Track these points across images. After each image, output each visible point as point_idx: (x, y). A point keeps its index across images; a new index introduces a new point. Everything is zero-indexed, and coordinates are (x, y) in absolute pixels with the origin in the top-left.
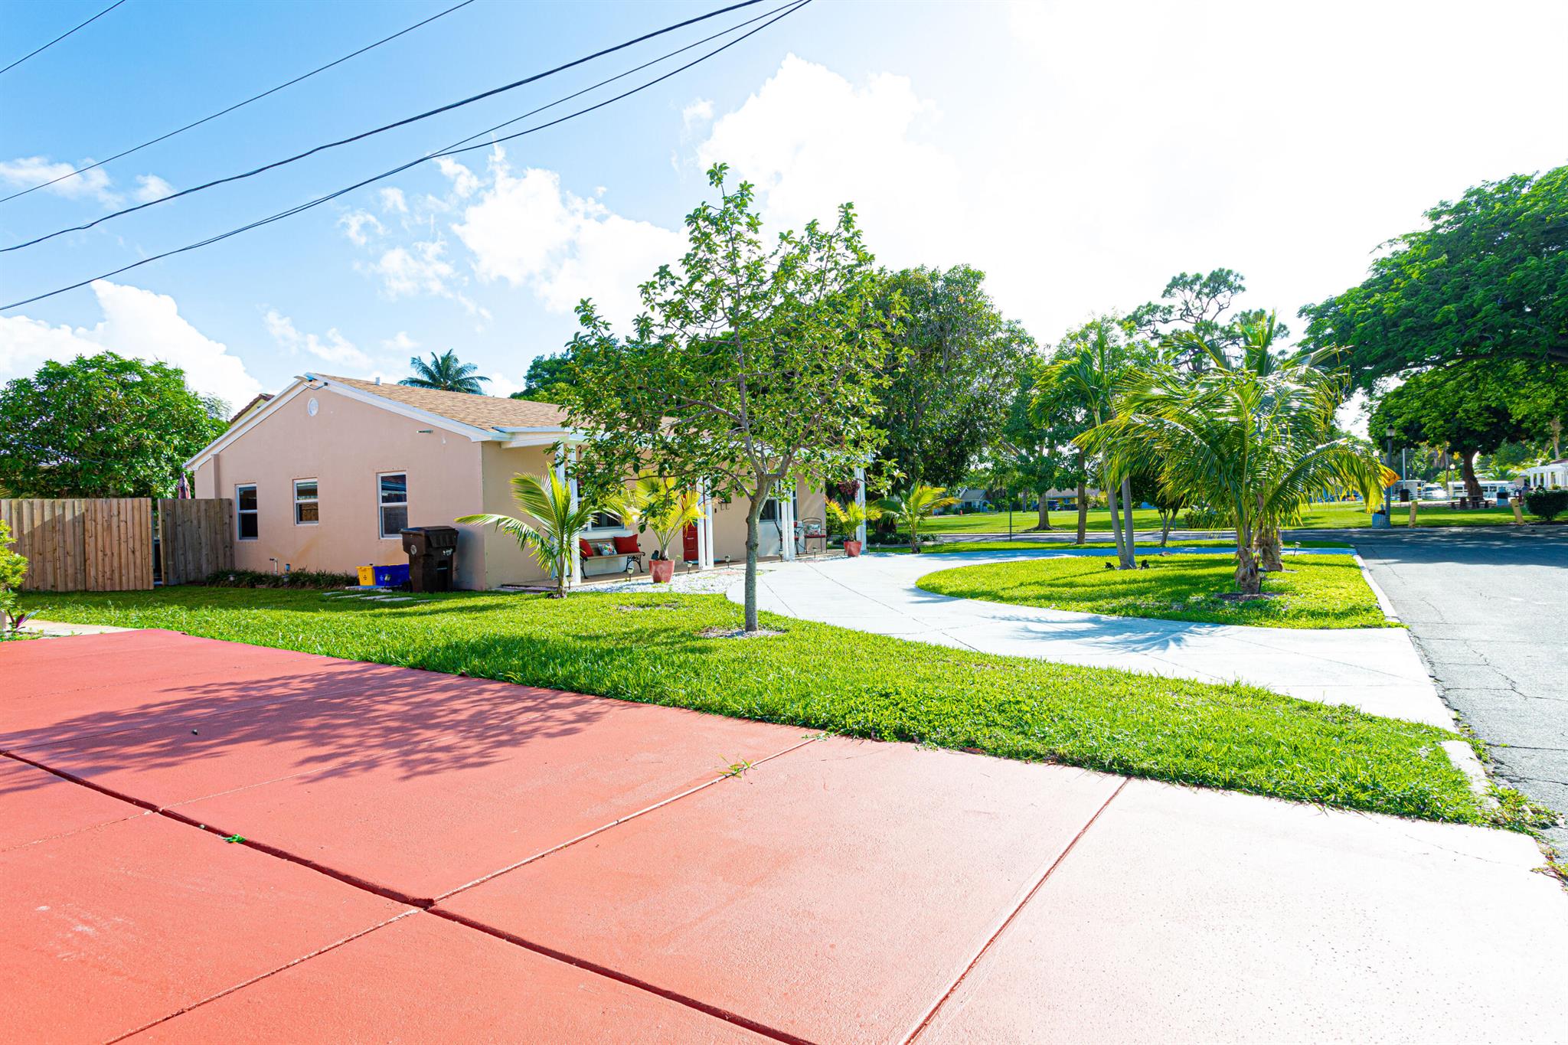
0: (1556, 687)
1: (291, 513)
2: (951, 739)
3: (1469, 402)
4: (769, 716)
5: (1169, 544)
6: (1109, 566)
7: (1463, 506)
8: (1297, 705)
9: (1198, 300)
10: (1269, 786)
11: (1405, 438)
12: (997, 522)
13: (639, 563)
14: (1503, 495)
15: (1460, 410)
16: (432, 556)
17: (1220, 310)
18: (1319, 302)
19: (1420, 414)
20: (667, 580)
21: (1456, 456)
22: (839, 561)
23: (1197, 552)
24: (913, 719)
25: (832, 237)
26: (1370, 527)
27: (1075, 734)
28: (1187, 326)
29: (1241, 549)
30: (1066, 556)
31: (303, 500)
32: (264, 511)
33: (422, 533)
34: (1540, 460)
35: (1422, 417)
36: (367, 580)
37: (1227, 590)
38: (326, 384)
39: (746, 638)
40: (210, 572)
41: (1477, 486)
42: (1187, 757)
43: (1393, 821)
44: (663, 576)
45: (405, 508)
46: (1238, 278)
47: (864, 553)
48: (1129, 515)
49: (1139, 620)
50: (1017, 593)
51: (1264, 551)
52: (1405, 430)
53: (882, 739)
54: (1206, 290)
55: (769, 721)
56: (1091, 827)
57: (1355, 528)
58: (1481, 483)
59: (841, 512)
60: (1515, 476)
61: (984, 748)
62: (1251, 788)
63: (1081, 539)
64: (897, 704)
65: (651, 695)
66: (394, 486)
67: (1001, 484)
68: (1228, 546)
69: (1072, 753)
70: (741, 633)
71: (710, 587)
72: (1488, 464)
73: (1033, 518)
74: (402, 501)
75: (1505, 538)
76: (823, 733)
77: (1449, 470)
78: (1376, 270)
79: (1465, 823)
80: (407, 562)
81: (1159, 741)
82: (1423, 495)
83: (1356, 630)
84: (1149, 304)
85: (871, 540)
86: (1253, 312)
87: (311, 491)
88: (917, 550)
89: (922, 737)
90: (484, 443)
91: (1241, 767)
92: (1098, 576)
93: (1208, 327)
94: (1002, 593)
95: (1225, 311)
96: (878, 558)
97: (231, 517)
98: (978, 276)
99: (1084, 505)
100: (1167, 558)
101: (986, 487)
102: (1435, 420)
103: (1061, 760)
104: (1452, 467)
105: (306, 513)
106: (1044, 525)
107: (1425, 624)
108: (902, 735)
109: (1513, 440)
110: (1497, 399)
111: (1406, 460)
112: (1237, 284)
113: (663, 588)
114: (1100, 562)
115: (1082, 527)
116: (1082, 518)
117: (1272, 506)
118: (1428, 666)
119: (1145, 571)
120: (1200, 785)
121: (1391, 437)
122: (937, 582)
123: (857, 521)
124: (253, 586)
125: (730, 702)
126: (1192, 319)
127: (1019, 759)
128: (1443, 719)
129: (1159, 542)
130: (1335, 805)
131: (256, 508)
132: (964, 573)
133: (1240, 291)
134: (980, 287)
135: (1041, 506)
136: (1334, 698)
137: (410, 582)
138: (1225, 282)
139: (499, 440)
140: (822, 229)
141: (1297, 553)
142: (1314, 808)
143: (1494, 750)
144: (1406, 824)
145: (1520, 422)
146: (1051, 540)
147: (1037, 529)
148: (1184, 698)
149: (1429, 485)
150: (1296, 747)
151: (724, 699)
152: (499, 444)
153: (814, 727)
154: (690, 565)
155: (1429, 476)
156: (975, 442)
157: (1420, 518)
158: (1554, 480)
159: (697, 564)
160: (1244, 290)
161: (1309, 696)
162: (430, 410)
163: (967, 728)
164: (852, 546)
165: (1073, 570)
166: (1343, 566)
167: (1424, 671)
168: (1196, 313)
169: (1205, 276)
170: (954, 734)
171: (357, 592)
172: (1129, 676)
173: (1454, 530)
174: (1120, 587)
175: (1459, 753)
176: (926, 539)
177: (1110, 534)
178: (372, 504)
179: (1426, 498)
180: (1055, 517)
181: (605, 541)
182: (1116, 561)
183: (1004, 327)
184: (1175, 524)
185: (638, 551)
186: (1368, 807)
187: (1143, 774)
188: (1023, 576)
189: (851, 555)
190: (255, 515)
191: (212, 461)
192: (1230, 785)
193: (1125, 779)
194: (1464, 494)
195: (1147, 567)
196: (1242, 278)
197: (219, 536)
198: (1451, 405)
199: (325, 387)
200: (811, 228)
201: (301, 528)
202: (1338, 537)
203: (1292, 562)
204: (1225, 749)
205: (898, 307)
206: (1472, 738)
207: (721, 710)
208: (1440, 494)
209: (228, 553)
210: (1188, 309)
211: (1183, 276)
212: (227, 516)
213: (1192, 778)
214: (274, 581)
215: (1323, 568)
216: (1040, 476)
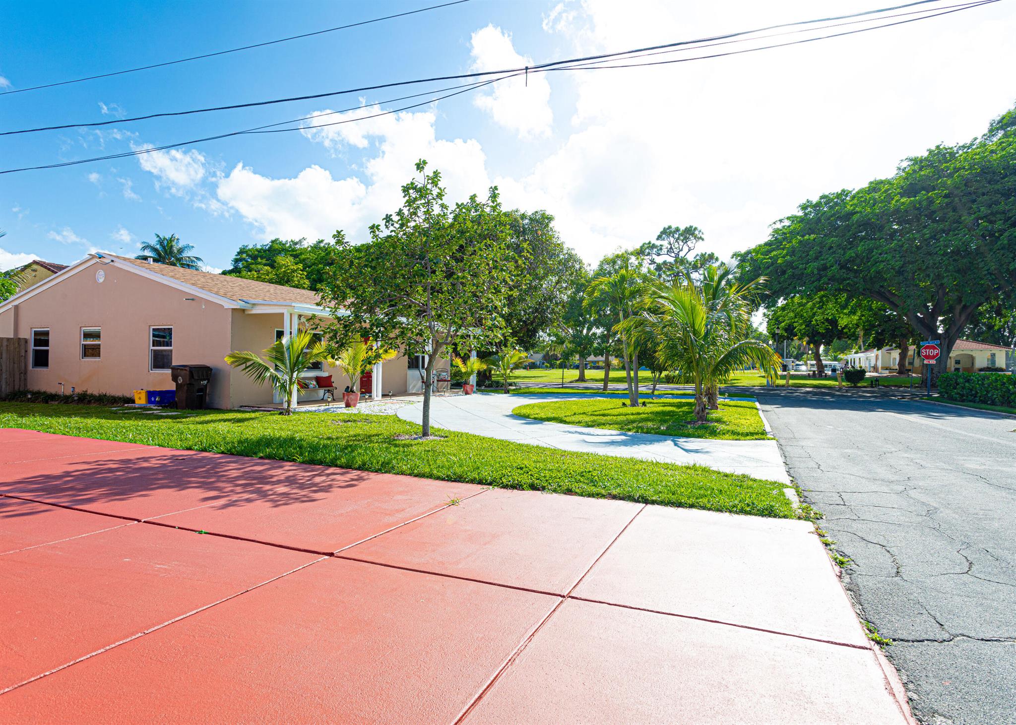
0: (837, 467)
1: (78, 351)
2: (559, 489)
3: (819, 315)
4: (459, 479)
5: (656, 393)
6: (624, 404)
7: (814, 376)
8: (722, 474)
9: (677, 243)
10: (709, 506)
11: (786, 334)
12: (554, 375)
13: (333, 394)
14: (834, 370)
15: (813, 320)
16: (193, 385)
17: (689, 250)
18: (743, 250)
19: (793, 321)
20: (355, 406)
21: (812, 346)
22: (459, 397)
23: (673, 398)
24: (538, 479)
25: (484, 205)
26: (765, 386)
27: (620, 486)
28: (670, 259)
29: (697, 396)
30: (599, 398)
31: (89, 342)
32: (54, 349)
33: (188, 369)
34: (854, 351)
35: (795, 322)
36: (141, 400)
37: (689, 420)
38: (112, 261)
39: (424, 440)
40: (8, 391)
41: (822, 364)
42: (673, 494)
43: (760, 518)
44: (352, 403)
45: (171, 351)
46: (701, 233)
47: (474, 392)
48: (636, 374)
49: (644, 435)
50: (573, 419)
51: (709, 398)
52: (786, 330)
53: (523, 489)
54: (682, 238)
55: (459, 481)
56: (632, 523)
57: (758, 386)
58: (824, 362)
59: (462, 365)
60: (841, 359)
61: (576, 493)
62: (701, 507)
63: (605, 388)
64: (528, 473)
65: (385, 468)
66: (162, 336)
67: (554, 350)
68: (689, 395)
69: (620, 494)
70: (420, 438)
71: (383, 411)
72: (828, 351)
73: (575, 374)
74: (168, 346)
75: (833, 395)
76: (491, 487)
77: (808, 354)
78: (774, 235)
79: (787, 518)
80: (174, 389)
81: (660, 488)
82: (794, 368)
83: (753, 441)
84: (650, 243)
85: (479, 384)
86: (708, 253)
87: (97, 336)
88: (507, 392)
89: (543, 488)
90: (233, 309)
91: (697, 498)
92: (618, 410)
93: (682, 261)
94: (565, 419)
95: (692, 252)
96: (484, 396)
97: (26, 351)
98: (550, 219)
99: (608, 367)
100: (655, 401)
101: (544, 352)
102: (801, 325)
103: (614, 497)
104: (810, 352)
105: (91, 351)
106: (582, 379)
107: (786, 439)
108: (533, 487)
109: (839, 338)
110: (832, 314)
111: (786, 347)
112: (699, 236)
113: (353, 410)
114: (618, 402)
115: (606, 380)
116: (607, 375)
117: (714, 373)
118: (784, 458)
119: (644, 408)
120: (679, 506)
121: (778, 334)
122: (524, 411)
123: (472, 371)
124: (47, 402)
125: (435, 472)
126: (673, 255)
127: (594, 497)
128: (787, 480)
129: (651, 391)
130: (736, 513)
131: (48, 346)
132: (540, 406)
133: (701, 240)
134: (551, 225)
135: (581, 366)
136: (739, 471)
137: (176, 402)
138: (693, 234)
139: (244, 308)
140: (478, 200)
141: (726, 400)
142: (728, 514)
143: (805, 492)
144: (764, 519)
145: (843, 328)
146: (587, 388)
147: (577, 381)
148: (670, 472)
149: (798, 363)
150: (721, 490)
151: (431, 470)
152: (244, 310)
153: (485, 484)
154: (367, 397)
155: (798, 357)
156: (543, 323)
157: (791, 382)
158: (860, 363)
159: (371, 396)
160: (703, 240)
161: (728, 471)
162: (193, 284)
163: (566, 484)
164: (468, 388)
165: (604, 406)
166: (749, 408)
167: (781, 460)
168: (676, 251)
169: (682, 228)
170: (560, 486)
171: (135, 408)
172: (642, 462)
173: (808, 389)
174: (632, 417)
175: (790, 493)
176: (511, 385)
177: (624, 385)
178: (146, 347)
179: (796, 371)
180: (589, 373)
181: (310, 379)
182: (628, 402)
183: (565, 252)
184: (660, 381)
185: (332, 386)
186: (749, 513)
187: (653, 502)
188: (575, 408)
189: (467, 393)
190: (47, 351)
191: (13, 310)
192: (692, 506)
193: (645, 505)
194: (815, 369)
195: (645, 406)
196: (703, 234)
197: (16, 365)
198: (809, 316)
199: (112, 263)
200: (473, 198)
201: (85, 362)
202: (748, 391)
203: (723, 405)
204: (690, 490)
205: (526, 251)
206: (797, 488)
207: (430, 476)
208: (803, 368)
209: (23, 378)
210: (671, 248)
211: (670, 227)
212: (23, 351)
213: (675, 503)
214: (66, 400)
215: (739, 409)
216: (583, 346)
